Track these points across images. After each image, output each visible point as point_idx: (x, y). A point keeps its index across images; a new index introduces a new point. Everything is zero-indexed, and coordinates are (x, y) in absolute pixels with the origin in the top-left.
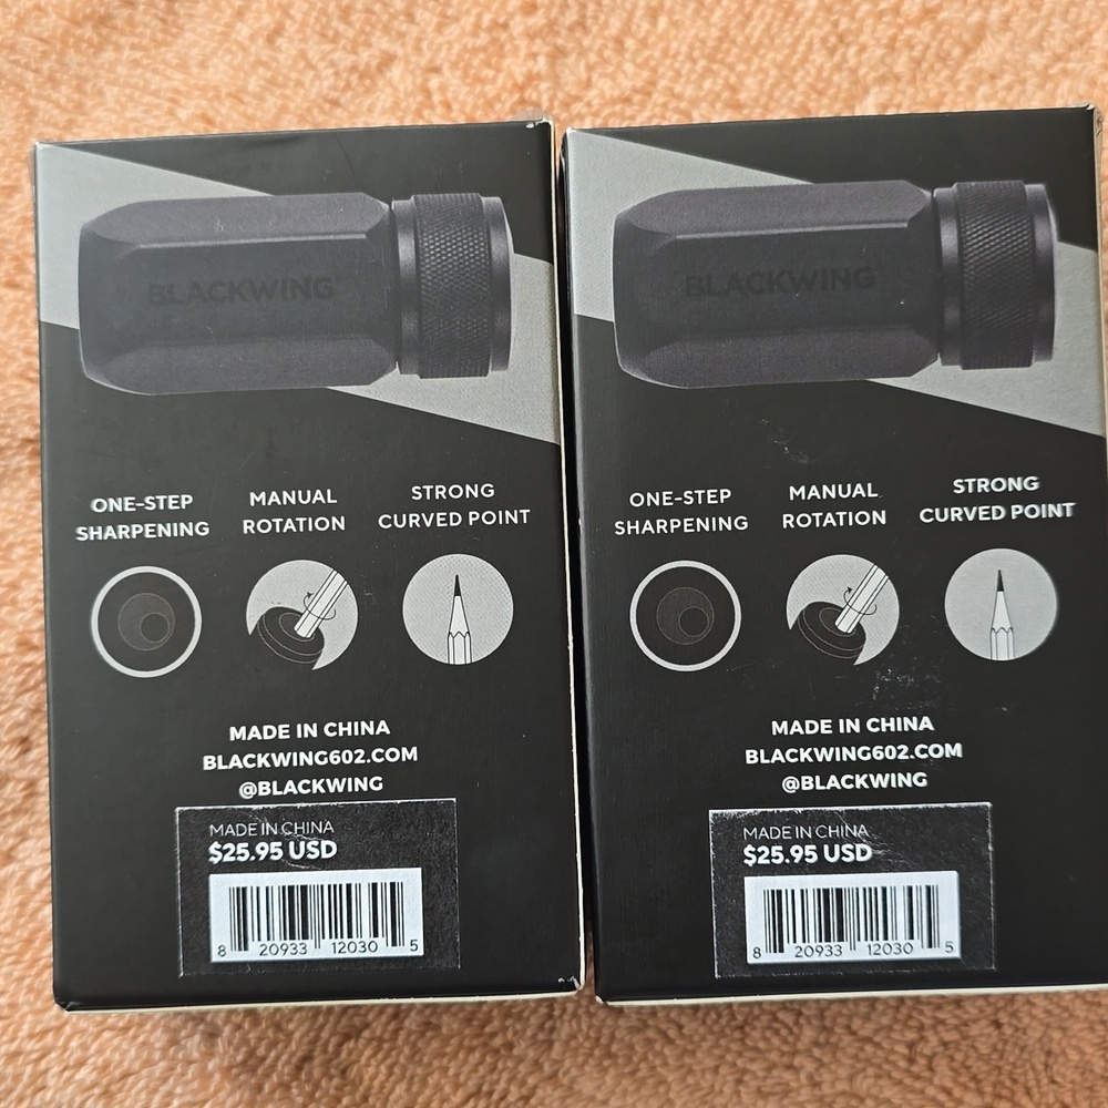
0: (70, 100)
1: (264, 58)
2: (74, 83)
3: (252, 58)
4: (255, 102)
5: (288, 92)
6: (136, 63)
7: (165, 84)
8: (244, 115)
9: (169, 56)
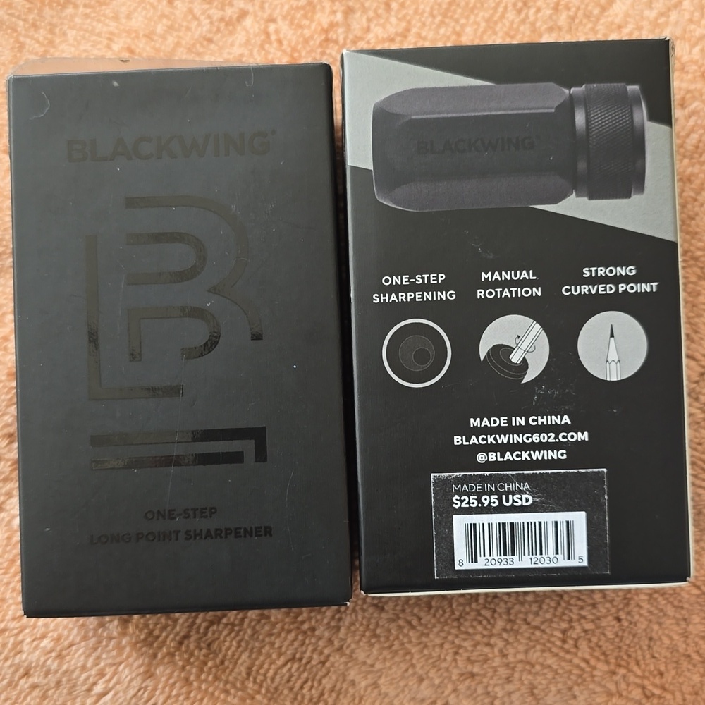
0: (45, 38)
1: (167, 13)
2: (48, 27)
3: (159, 13)
4: (160, 40)
5: (181, 34)
6: (87, 16)
7: (105, 29)
8: (154, 48)
9: (107, 11)
